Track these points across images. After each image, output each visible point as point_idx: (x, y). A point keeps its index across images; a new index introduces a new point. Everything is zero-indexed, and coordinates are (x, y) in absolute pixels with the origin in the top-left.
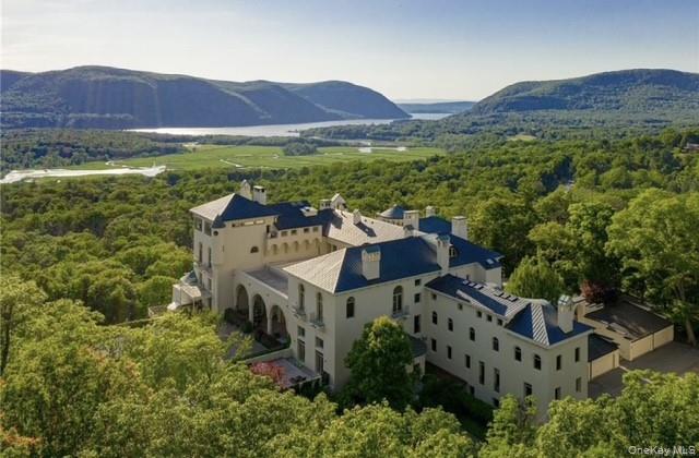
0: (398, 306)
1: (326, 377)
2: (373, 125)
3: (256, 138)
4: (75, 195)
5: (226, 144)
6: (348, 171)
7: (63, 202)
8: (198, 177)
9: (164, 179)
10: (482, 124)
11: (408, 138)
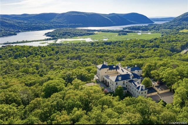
0: (124, 84)
1: (113, 92)
2: (142, 26)
3: (112, 30)
4: (74, 49)
5: (104, 32)
6: (132, 43)
7: (72, 51)
8: (98, 43)
9: (91, 44)
10: (174, 26)
11: (152, 30)
